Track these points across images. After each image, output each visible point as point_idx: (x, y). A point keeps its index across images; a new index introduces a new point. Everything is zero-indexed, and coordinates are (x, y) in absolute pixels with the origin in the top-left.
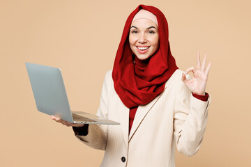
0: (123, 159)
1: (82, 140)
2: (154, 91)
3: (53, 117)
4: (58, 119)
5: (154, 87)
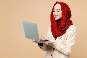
1: (41, 48)
2: (62, 32)
3: (32, 40)
4: (34, 41)
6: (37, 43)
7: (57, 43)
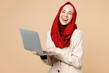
0: (59, 71)
4: (35, 53)
5: (67, 40)
6: (39, 55)
7: (64, 55)
